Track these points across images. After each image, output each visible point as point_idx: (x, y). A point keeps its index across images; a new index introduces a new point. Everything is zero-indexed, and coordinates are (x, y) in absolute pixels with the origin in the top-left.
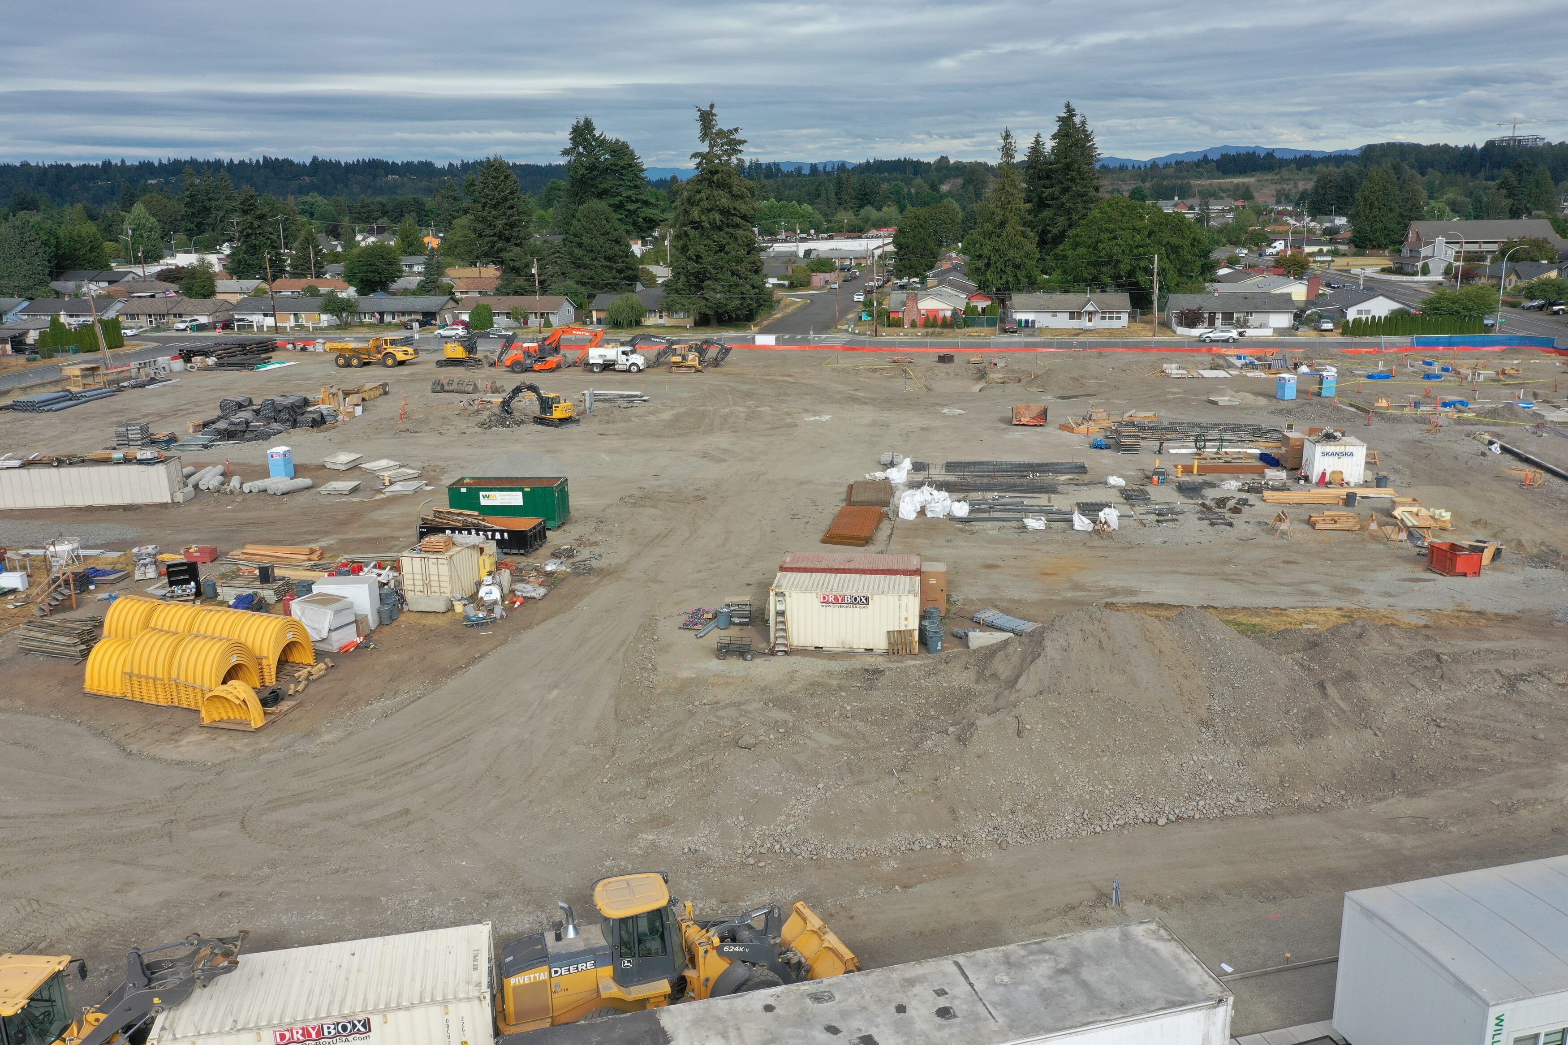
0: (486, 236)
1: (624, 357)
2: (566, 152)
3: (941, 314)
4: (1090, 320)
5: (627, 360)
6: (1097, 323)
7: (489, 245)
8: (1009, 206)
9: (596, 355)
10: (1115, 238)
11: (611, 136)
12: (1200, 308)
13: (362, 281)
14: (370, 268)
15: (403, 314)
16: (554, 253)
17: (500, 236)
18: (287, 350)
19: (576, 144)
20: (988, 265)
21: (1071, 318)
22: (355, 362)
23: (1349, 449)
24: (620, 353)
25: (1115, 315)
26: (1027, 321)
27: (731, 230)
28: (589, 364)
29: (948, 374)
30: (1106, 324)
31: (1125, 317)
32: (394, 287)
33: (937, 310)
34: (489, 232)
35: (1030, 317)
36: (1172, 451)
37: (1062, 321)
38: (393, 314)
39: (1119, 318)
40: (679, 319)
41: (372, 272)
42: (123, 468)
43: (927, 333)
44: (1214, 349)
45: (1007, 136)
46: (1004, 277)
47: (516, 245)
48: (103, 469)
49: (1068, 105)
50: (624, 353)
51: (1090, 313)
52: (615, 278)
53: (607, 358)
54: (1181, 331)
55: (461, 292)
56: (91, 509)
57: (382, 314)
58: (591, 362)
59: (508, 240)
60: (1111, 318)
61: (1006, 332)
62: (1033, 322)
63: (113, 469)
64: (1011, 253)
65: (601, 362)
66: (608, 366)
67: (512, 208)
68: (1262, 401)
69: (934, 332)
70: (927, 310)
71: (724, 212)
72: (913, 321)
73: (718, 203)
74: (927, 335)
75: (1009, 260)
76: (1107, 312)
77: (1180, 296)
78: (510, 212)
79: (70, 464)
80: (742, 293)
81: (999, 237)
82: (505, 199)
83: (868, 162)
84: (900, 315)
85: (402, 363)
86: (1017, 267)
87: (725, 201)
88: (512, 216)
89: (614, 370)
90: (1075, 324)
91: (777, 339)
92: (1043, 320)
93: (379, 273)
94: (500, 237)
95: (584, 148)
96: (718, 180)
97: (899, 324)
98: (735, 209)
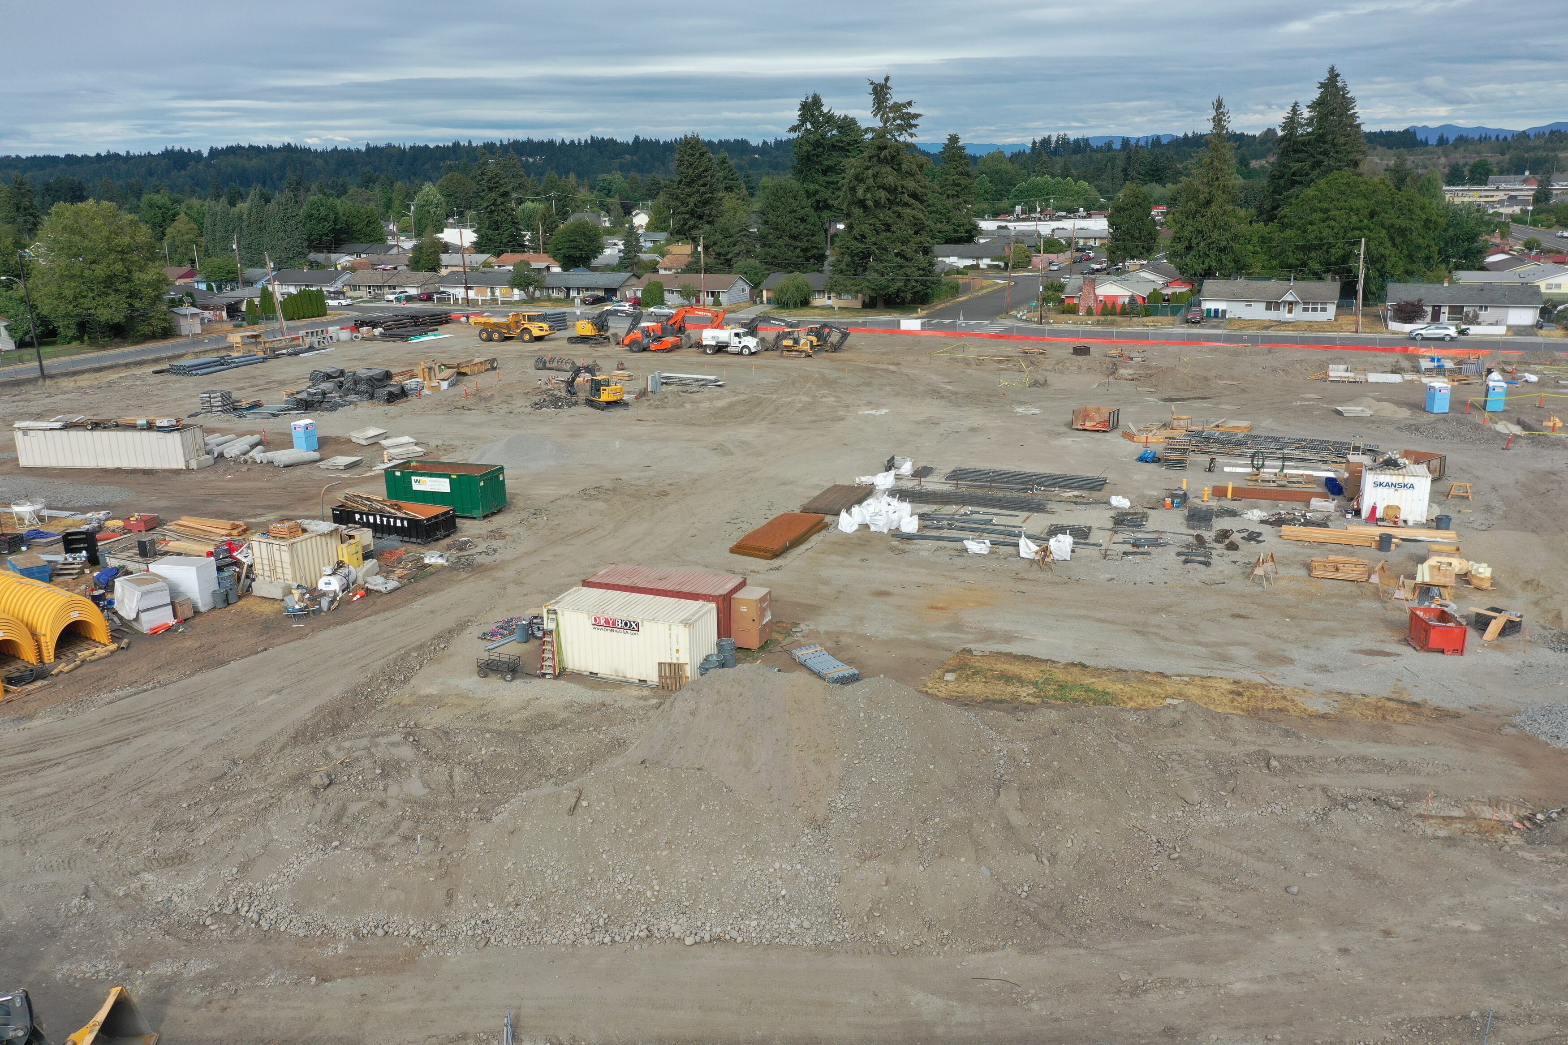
0: (679, 213)
1: (737, 339)
2: (794, 129)
3: (1121, 301)
4: (1290, 311)
5: (740, 342)
6: (1298, 315)
7: (681, 222)
8: (1217, 183)
9: (710, 336)
10: (1328, 219)
11: (839, 113)
12: (1420, 301)
13: (565, 257)
14: (572, 244)
15: (587, 289)
16: (741, 231)
17: (692, 213)
18: (460, 322)
19: (803, 122)
20: (1189, 248)
21: (1268, 308)
22: (496, 336)
23: (1408, 480)
24: (733, 335)
25: (1319, 306)
26: (1216, 311)
27: (899, 209)
28: (702, 346)
29: (1080, 367)
30: (1310, 316)
31: (1332, 309)
32: (595, 263)
33: (1116, 297)
34: (682, 209)
35: (1221, 306)
36: (1227, 469)
37: (1258, 312)
38: (578, 290)
39: (1325, 310)
40: (846, 301)
41: (574, 248)
42: (145, 434)
43: (1098, 321)
44: (1411, 348)
45: (1219, 105)
46: (1207, 261)
47: (708, 222)
48: (129, 435)
49: (1332, 69)
50: (737, 335)
51: (1291, 303)
52: (798, 257)
53: (720, 340)
54: (1394, 326)
55: (665, 269)
56: (118, 471)
57: (568, 289)
58: (704, 343)
59: (701, 217)
60: (1315, 310)
61: (1188, 322)
62: (1224, 312)
63: (136, 435)
64: (1215, 235)
65: (714, 343)
66: (721, 348)
67: (704, 185)
68: (1404, 414)
69: (1105, 320)
70: (1105, 296)
71: (892, 190)
72: (1090, 307)
73: (885, 181)
74: (1098, 323)
75: (1213, 243)
76: (1309, 302)
77: (1401, 286)
78: (703, 189)
79: (104, 428)
80: (907, 275)
81: (1203, 217)
82: (699, 177)
83: (1186, 135)
84: (1076, 301)
85: (540, 339)
86: (1222, 250)
87: (891, 179)
88: (705, 193)
89: (727, 352)
90: (1273, 315)
91: (923, 324)
92: (1235, 310)
93: (580, 250)
94: (692, 215)
95: (812, 124)
96: (886, 156)
97: (1073, 310)
98: (903, 187)
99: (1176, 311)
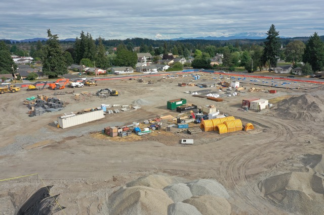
3: (102, 72)
9: (74, 84)
12: (146, 69)
21: (125, 72)
24: (79, 83)
30: (130, 72)
31: (133, 71)
40: (44, 77)
42: (95, 112)
43: (103, 76)
51: (128, 70)
56: (89, 123)
62: (118, 73)
70: (99, 72)
89: (78, 87)
99: (112, 73)
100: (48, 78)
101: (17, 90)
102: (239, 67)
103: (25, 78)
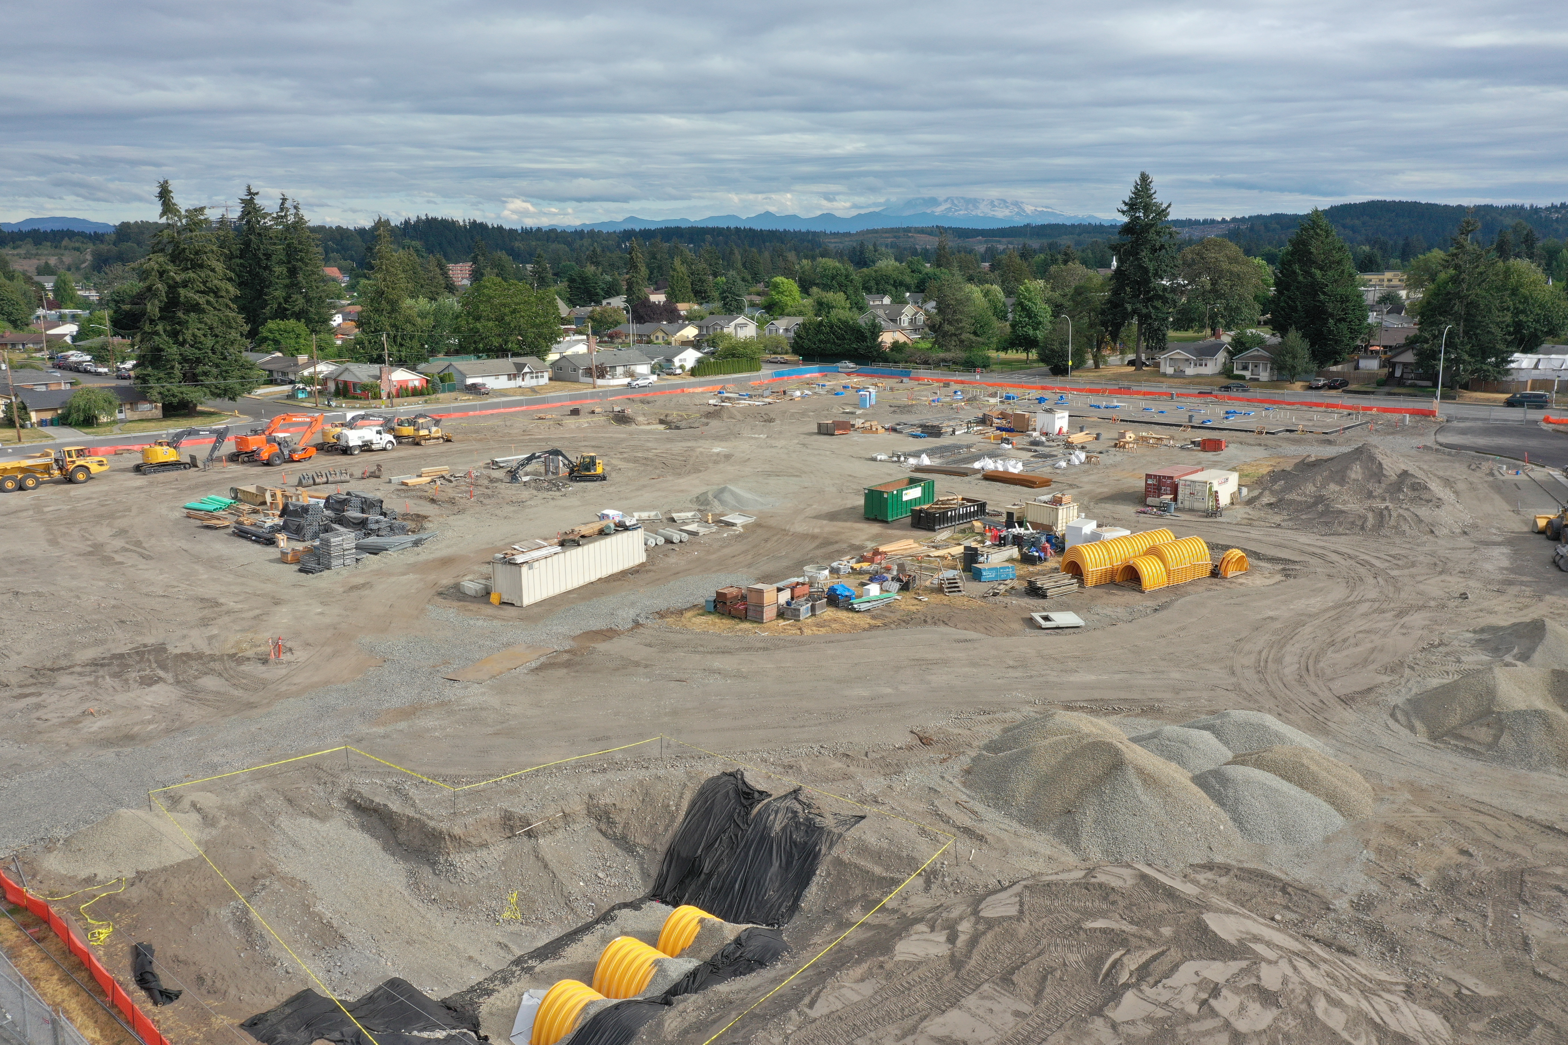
1: (378, 437)
3: (411, 385)
4: (523, 380)
5: (381, 439)
6: (529, 382)
9: (355, 437)
12: (603, 364)
21: (510, 379)
22: (30, 483)
24: (375, 433)
25: (540, 374)
30: (535, 382)
33: (407, 381)
37: (503, 382)
39: (542, 377)
40: (142, 411)
48: (608, 541)
50: (378, 432)
51: (525, 374)
53: (365, 439)
58: (351, 444)
60: (537, 377)
65: (359, 443)
66: (366, 447)
70: (399, 382)
72: (390, 392)
76: (533, 372)
89: (373, 451)
90: (512, 384)
99: (452, 389)
100: (158, 413)
101: (94, 469)
102: (1002, 355)
103: (48, 416)
